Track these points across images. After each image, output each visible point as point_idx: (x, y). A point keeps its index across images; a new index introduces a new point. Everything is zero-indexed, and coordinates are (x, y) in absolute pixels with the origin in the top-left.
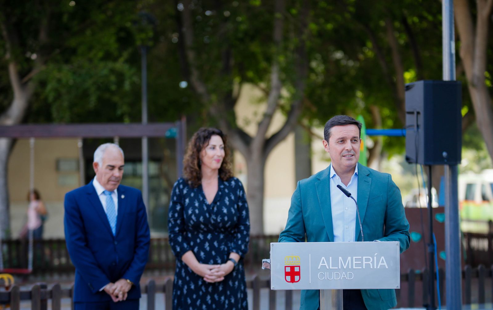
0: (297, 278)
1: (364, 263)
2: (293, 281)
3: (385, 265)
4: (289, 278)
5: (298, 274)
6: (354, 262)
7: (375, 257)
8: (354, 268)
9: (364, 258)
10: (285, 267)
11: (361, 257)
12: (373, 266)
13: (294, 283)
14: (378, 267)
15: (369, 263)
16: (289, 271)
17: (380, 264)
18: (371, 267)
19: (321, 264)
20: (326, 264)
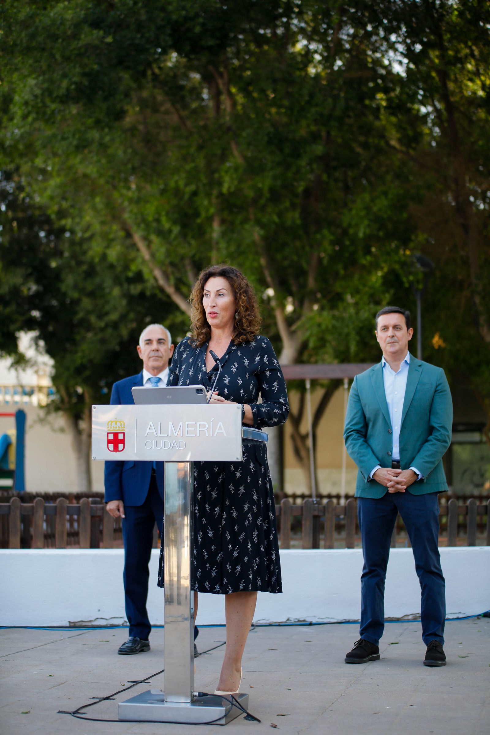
0: (121, 446)
1: (198, 429)
2: (116, 449)
3: (223, 432)
4: (111, 446)
5: (122, 441)
6: (187, 429)
7: (211, 423)
8: (186, 435)
9: (198, 423)
10: (108, 433)
11: (194, 423)
12: (209, 433)
13: (118, 453)
14: (215, 435)
15: (204, 429)
16: (112, 438)
17: (217, 431)
18: (207, 435)
19: (148, 431)
20: (154, 431)
